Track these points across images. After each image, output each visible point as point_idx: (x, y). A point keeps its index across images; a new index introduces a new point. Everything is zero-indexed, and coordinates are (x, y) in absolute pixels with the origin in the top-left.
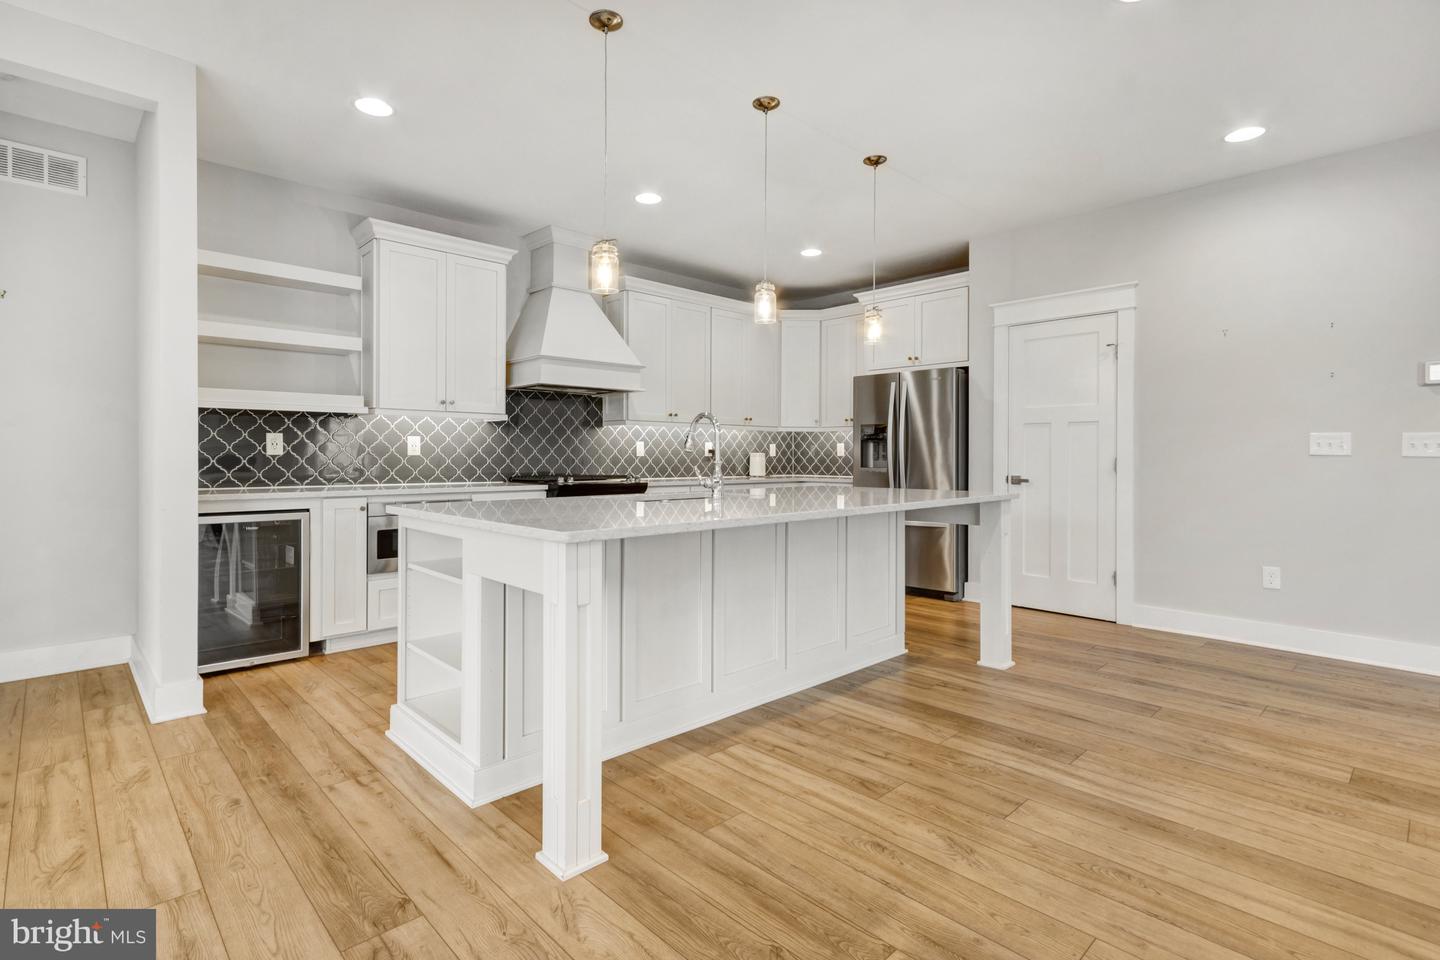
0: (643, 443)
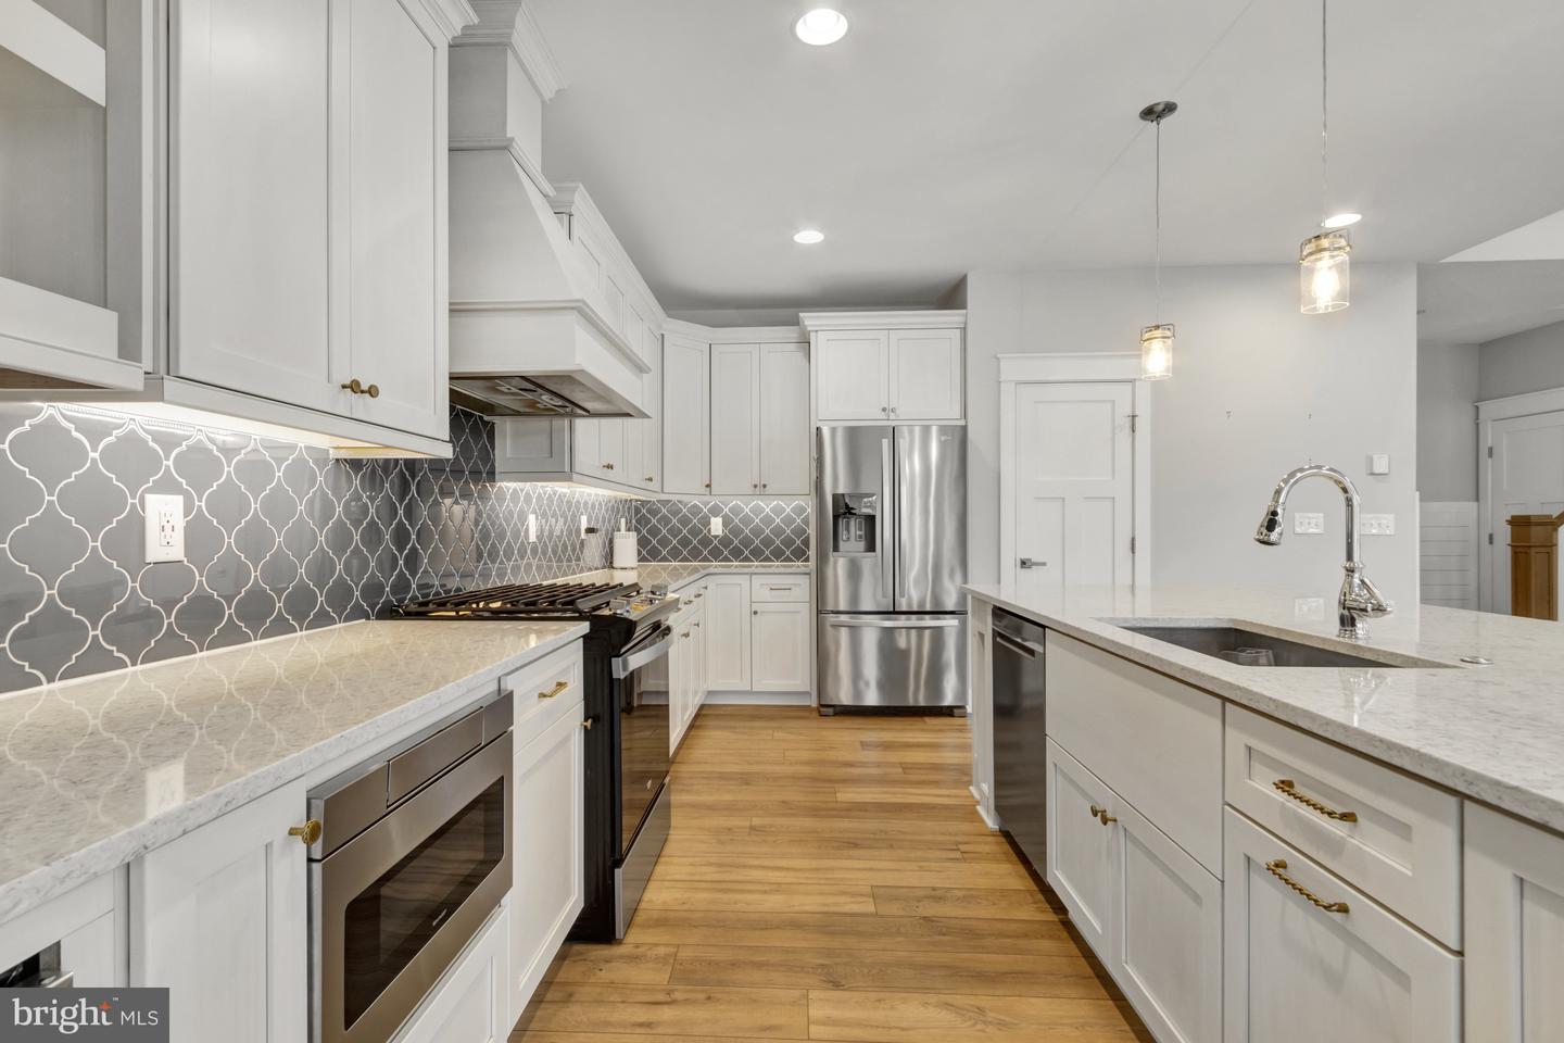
0: (534, 516)
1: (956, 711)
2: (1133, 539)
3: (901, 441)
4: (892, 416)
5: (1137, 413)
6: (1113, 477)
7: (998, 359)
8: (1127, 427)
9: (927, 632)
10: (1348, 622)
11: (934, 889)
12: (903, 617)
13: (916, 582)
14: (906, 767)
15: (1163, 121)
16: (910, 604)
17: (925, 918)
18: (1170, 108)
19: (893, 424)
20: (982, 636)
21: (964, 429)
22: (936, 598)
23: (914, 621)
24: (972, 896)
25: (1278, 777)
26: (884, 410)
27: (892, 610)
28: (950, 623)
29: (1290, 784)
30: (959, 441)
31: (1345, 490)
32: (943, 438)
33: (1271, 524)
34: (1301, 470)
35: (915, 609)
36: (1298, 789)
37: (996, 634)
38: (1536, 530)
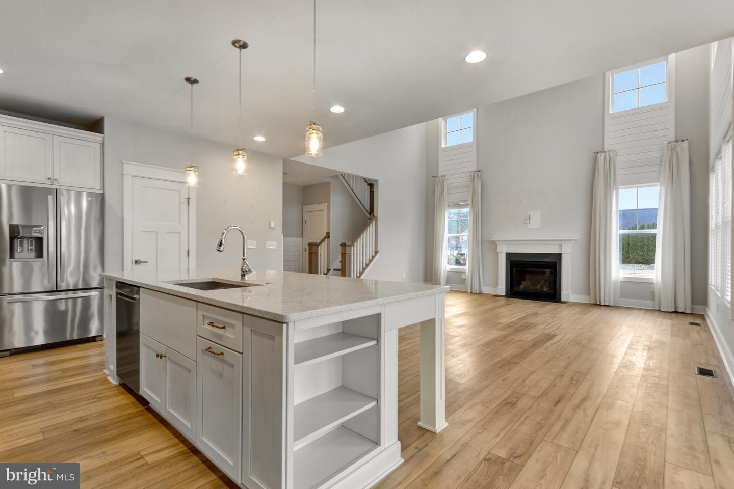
1: (97, 338)
2: (188, 250)
3: (62, 198)
4: (55, 183)
5: (190, 197)
6: (180, 223)
7: (123, 163)
8: (186, 202)
9: (80, 299)
10: (243, 276)
11: (81, 418)
12: (63, 293)
13: (72, 274)
14: (64, 371)
15: (194, 85)
17: (75, 431)
18: (196, 81)
19: (57, 187)
20: (110, 296)
21: (103, 195)
22: (85, 280)
23: (71, 295)
24: (103, 414)
25: (209, 322)
26: (49, 179)
27: (55, 290)
28: (95, 294)
29: (212, 323)
30: (100, 201)
31: (242, 234)
32: (89, 199)
33: (221, 245)
34: (231, 227)
35: (71, 288)
36: (215, 324)
37: (118, 294)
38: (314, 247)
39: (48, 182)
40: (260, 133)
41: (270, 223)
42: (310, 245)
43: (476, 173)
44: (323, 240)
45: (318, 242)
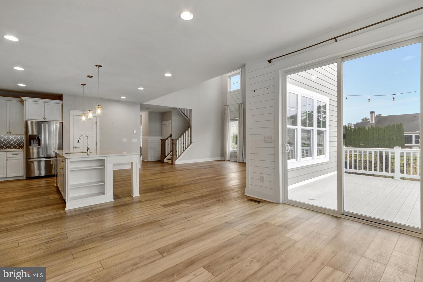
3: (47, 125)
4: (45, 119)
7: (70, 111)
8: (95, 124)
15: (85, 86)
16: (53, 156)
19: (45, 121)
21: (63, 123)
26: (43, 118)
30: (61, 125)
33: (79, 141)
38: (163, 141)
39: (43, 119)
40: (123, 96)
41: (134, 131)
42: (162, 140)
43: (240, 104)
44: (169, 137)
45: (165, 139)
